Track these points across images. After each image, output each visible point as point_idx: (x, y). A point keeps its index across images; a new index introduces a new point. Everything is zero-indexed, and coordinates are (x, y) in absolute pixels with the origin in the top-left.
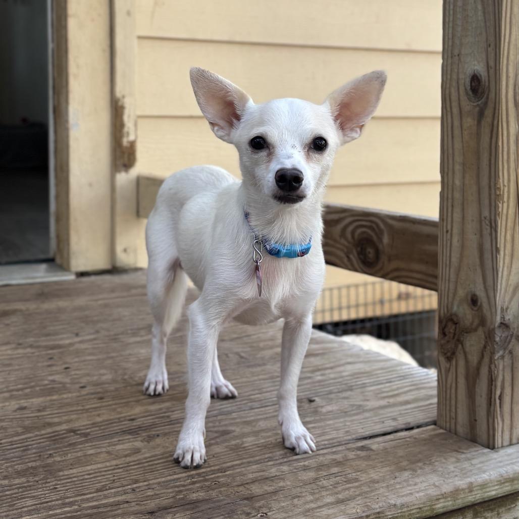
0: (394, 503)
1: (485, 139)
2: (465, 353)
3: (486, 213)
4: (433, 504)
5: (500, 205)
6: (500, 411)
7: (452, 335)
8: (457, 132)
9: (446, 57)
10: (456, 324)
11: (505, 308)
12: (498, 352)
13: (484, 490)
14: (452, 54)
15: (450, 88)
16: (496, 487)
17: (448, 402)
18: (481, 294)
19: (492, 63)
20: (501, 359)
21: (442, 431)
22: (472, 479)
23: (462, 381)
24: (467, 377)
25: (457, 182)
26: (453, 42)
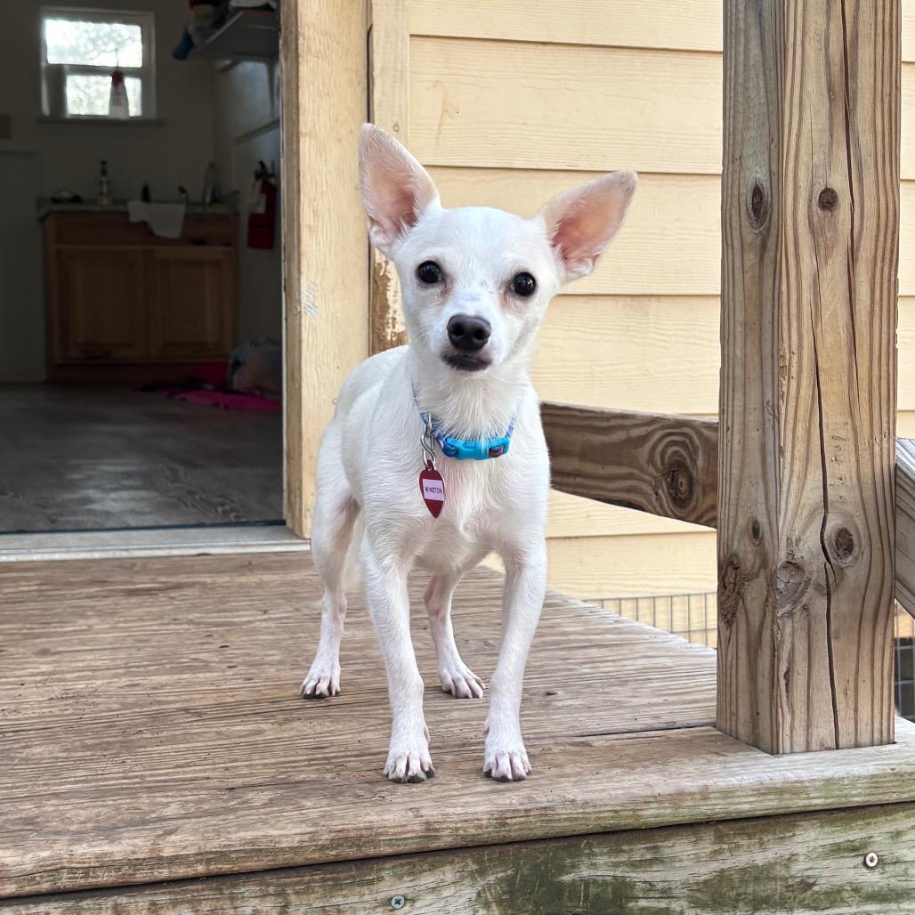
0: (572, 797)
1: (768, 283)
2: (746, 612)
3: (769, 397)
4: (639, 808)
5: (785, 382)
6: (788, 697)
7: (731, 586)
8: (738, 276)
9: (726, 162)
10: (737, 568)
11: (794, 540)
12: (782, 607)
13: (729, 800)
14: (733, 156)
15: (731, 209)
16: (751, 799)
17: (728, 689)
18: (762, 520)
19: (774, 168)
20: (788, 617)
21: (719, 733)
22: (710, 782)
23: (743, 654)
24: (748, 651)
25: (739, 353)
26: (734, 139)
